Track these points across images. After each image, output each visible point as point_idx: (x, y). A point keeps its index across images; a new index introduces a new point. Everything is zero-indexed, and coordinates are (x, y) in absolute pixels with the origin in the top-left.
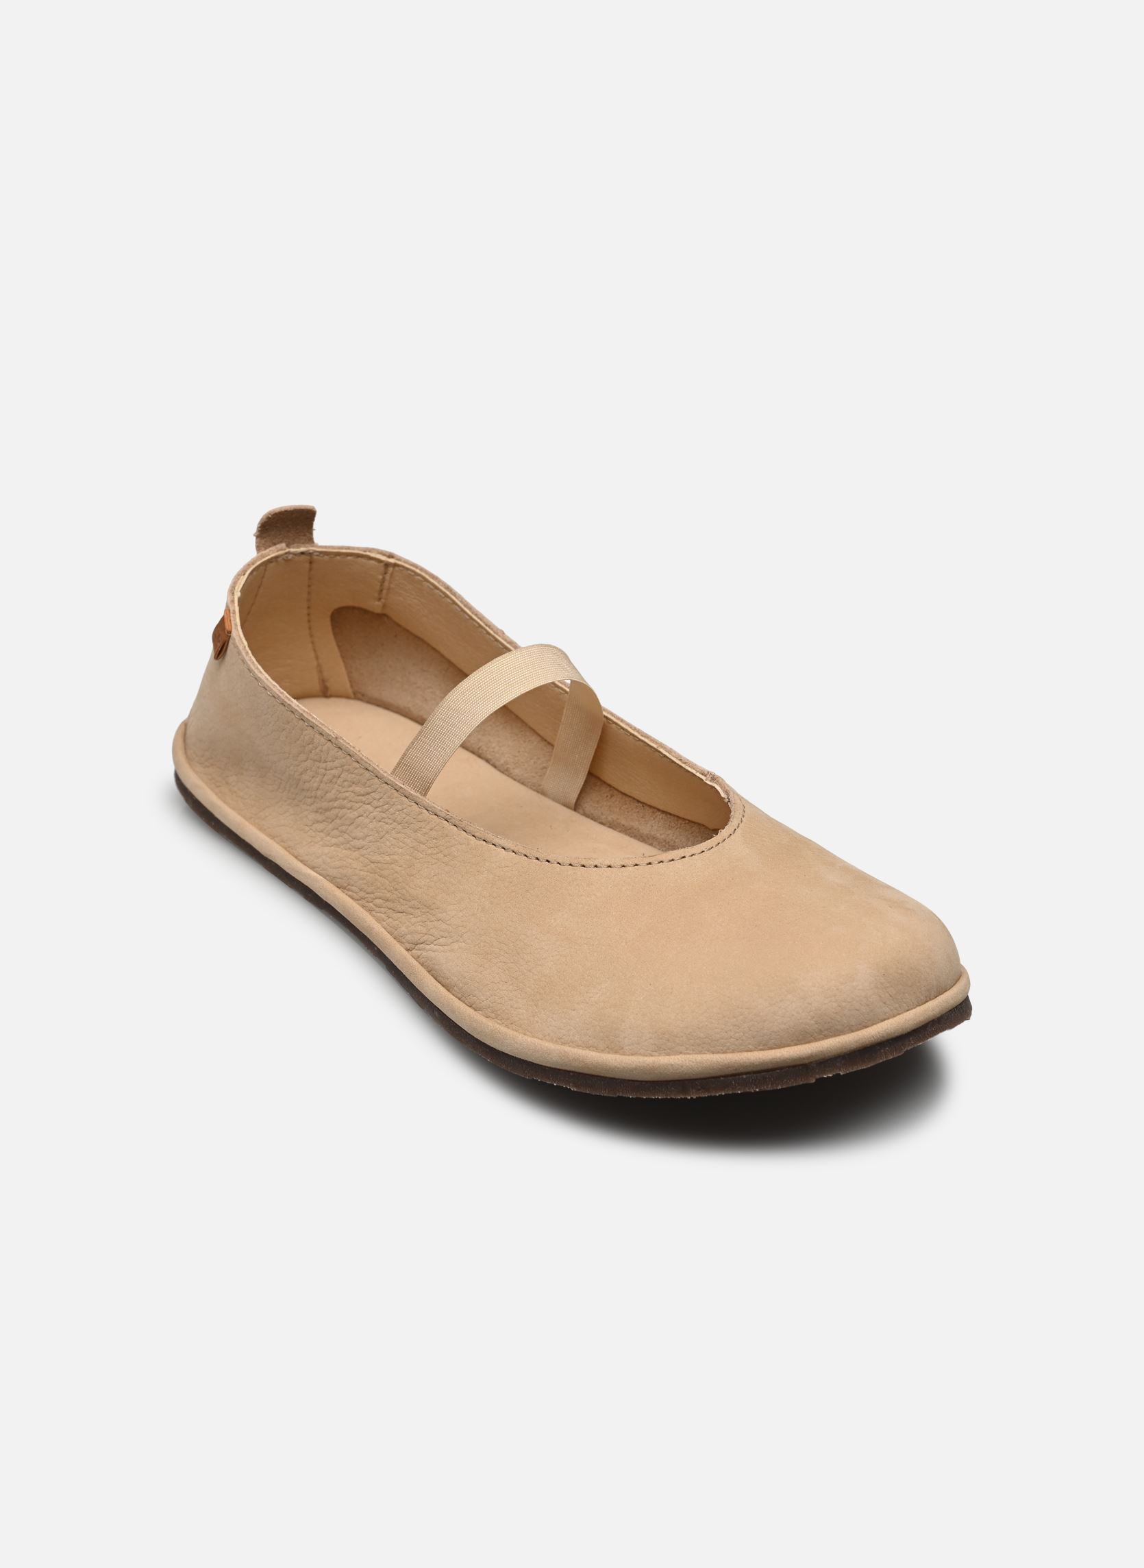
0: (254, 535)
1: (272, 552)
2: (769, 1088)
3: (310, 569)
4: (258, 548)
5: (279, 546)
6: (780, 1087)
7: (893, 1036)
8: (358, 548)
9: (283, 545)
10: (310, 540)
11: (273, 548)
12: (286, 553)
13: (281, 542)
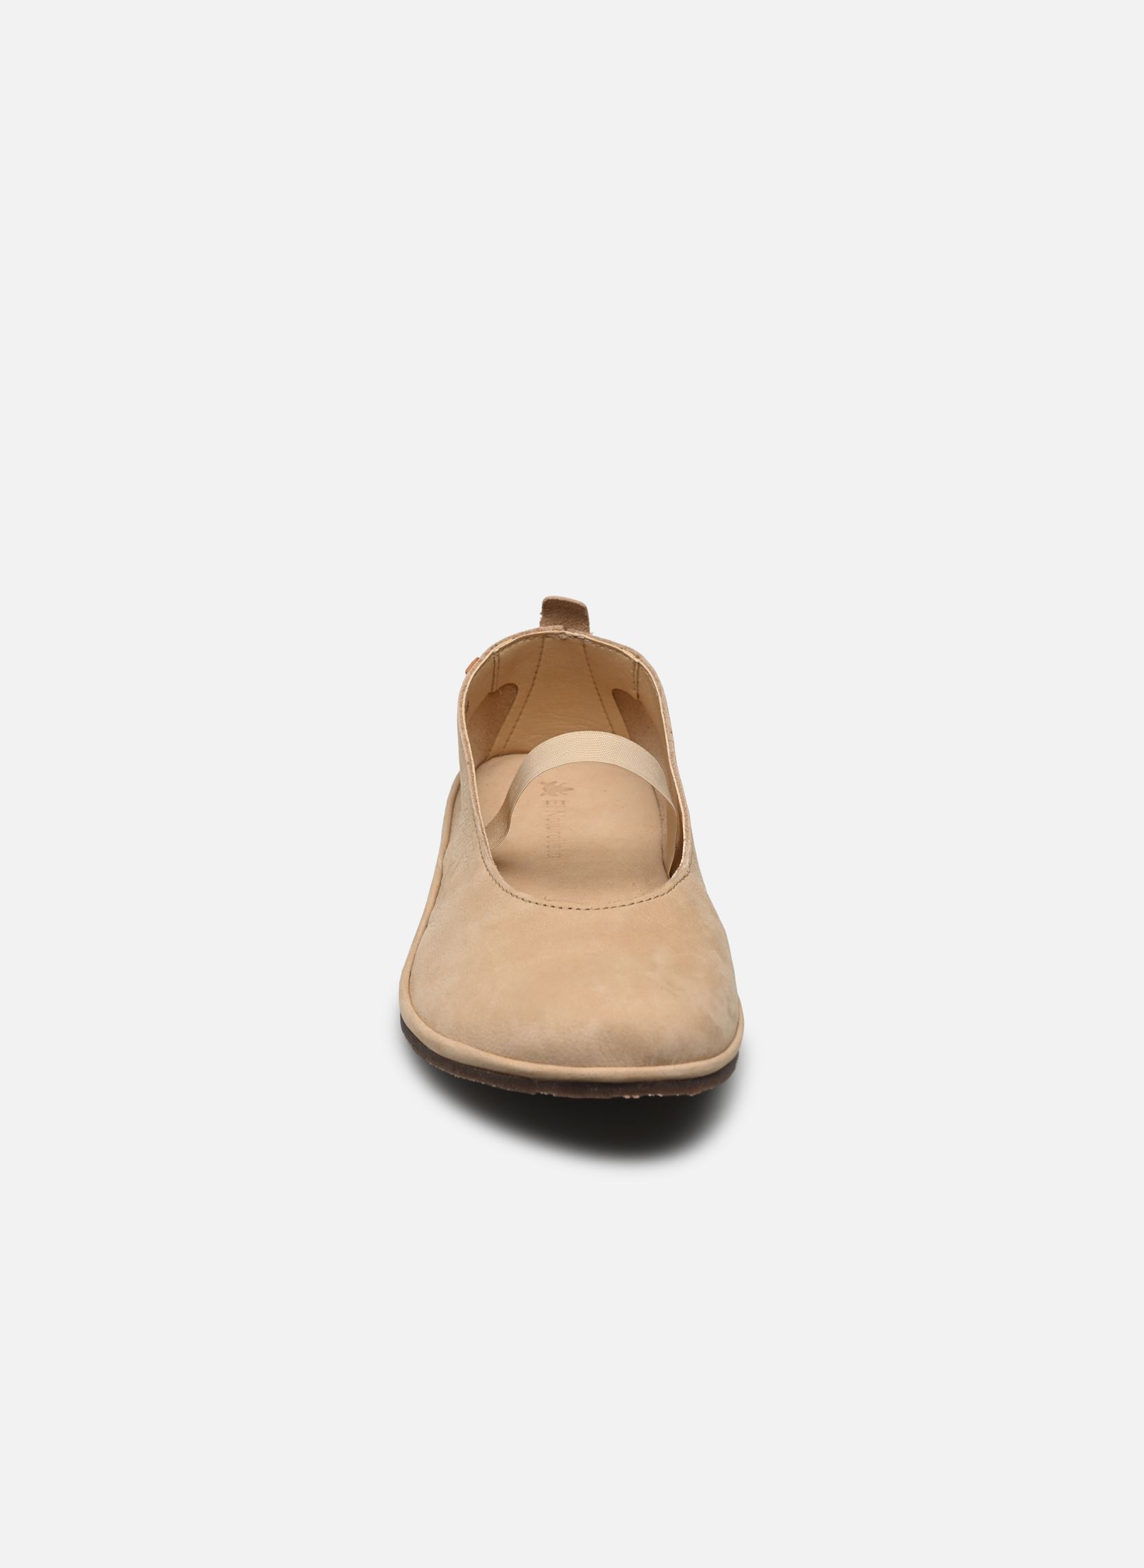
0: (541, 614)
1: (550, 629)
2: (502, 1087)
3: (585, 652)
4: (541, 623)
5: (556, 627)
6: (509, 1089)
7: (604, 1081)
8: (618, 645)
9: (561, 627)
10: (587, 629)
11: (551, 627)
12: (561, 633)
13: (560, 624)
